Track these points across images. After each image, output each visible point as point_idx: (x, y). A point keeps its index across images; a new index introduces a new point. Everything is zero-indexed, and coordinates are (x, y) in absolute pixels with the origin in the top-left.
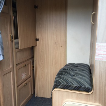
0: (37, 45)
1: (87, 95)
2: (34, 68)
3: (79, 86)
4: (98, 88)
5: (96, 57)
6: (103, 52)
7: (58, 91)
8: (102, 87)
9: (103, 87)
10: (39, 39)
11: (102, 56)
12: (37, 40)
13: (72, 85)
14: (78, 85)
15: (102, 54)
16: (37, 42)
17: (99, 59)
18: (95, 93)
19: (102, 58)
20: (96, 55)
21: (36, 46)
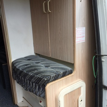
6: (79, 35)
13: (60, 73)
14: (64, 71)
19: (79, 40)
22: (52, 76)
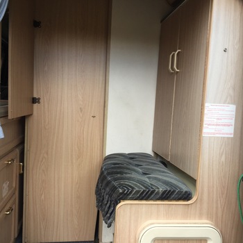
0: (35, 113)
1: (187, 207)
2: (23, 170)
3: (170, 191)
4: (206, 189)
5: (205, 130)
6: (215, 121)
7: (129, 206)
8: (213, 187)
9: (215, 187)
10: (39, 99)
11: (214, 127)
12: (35, 101)
13: (157, 190)
14: (169, 189)
15: (214, 125)
16: (35, 105)
17: (208, 133)
18: (201, 200)
19: (213, 131)
20: (204, 126)
21: (31, 115)
22: (137, 189)
